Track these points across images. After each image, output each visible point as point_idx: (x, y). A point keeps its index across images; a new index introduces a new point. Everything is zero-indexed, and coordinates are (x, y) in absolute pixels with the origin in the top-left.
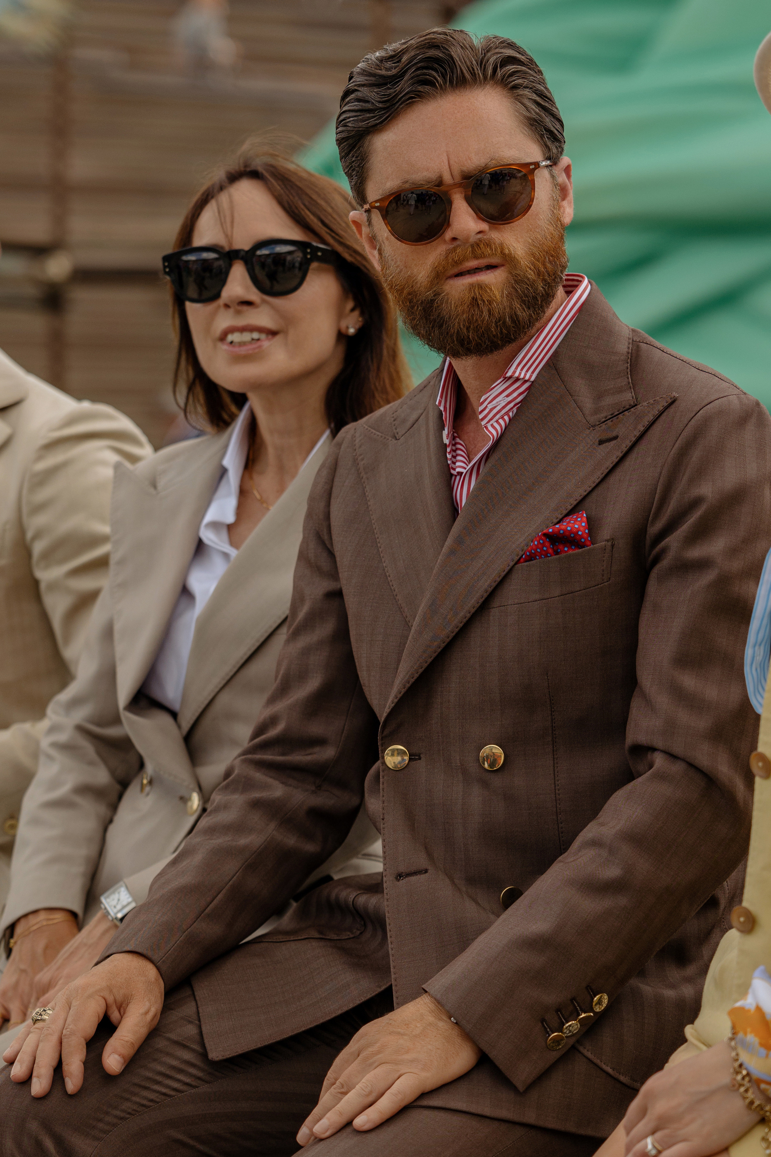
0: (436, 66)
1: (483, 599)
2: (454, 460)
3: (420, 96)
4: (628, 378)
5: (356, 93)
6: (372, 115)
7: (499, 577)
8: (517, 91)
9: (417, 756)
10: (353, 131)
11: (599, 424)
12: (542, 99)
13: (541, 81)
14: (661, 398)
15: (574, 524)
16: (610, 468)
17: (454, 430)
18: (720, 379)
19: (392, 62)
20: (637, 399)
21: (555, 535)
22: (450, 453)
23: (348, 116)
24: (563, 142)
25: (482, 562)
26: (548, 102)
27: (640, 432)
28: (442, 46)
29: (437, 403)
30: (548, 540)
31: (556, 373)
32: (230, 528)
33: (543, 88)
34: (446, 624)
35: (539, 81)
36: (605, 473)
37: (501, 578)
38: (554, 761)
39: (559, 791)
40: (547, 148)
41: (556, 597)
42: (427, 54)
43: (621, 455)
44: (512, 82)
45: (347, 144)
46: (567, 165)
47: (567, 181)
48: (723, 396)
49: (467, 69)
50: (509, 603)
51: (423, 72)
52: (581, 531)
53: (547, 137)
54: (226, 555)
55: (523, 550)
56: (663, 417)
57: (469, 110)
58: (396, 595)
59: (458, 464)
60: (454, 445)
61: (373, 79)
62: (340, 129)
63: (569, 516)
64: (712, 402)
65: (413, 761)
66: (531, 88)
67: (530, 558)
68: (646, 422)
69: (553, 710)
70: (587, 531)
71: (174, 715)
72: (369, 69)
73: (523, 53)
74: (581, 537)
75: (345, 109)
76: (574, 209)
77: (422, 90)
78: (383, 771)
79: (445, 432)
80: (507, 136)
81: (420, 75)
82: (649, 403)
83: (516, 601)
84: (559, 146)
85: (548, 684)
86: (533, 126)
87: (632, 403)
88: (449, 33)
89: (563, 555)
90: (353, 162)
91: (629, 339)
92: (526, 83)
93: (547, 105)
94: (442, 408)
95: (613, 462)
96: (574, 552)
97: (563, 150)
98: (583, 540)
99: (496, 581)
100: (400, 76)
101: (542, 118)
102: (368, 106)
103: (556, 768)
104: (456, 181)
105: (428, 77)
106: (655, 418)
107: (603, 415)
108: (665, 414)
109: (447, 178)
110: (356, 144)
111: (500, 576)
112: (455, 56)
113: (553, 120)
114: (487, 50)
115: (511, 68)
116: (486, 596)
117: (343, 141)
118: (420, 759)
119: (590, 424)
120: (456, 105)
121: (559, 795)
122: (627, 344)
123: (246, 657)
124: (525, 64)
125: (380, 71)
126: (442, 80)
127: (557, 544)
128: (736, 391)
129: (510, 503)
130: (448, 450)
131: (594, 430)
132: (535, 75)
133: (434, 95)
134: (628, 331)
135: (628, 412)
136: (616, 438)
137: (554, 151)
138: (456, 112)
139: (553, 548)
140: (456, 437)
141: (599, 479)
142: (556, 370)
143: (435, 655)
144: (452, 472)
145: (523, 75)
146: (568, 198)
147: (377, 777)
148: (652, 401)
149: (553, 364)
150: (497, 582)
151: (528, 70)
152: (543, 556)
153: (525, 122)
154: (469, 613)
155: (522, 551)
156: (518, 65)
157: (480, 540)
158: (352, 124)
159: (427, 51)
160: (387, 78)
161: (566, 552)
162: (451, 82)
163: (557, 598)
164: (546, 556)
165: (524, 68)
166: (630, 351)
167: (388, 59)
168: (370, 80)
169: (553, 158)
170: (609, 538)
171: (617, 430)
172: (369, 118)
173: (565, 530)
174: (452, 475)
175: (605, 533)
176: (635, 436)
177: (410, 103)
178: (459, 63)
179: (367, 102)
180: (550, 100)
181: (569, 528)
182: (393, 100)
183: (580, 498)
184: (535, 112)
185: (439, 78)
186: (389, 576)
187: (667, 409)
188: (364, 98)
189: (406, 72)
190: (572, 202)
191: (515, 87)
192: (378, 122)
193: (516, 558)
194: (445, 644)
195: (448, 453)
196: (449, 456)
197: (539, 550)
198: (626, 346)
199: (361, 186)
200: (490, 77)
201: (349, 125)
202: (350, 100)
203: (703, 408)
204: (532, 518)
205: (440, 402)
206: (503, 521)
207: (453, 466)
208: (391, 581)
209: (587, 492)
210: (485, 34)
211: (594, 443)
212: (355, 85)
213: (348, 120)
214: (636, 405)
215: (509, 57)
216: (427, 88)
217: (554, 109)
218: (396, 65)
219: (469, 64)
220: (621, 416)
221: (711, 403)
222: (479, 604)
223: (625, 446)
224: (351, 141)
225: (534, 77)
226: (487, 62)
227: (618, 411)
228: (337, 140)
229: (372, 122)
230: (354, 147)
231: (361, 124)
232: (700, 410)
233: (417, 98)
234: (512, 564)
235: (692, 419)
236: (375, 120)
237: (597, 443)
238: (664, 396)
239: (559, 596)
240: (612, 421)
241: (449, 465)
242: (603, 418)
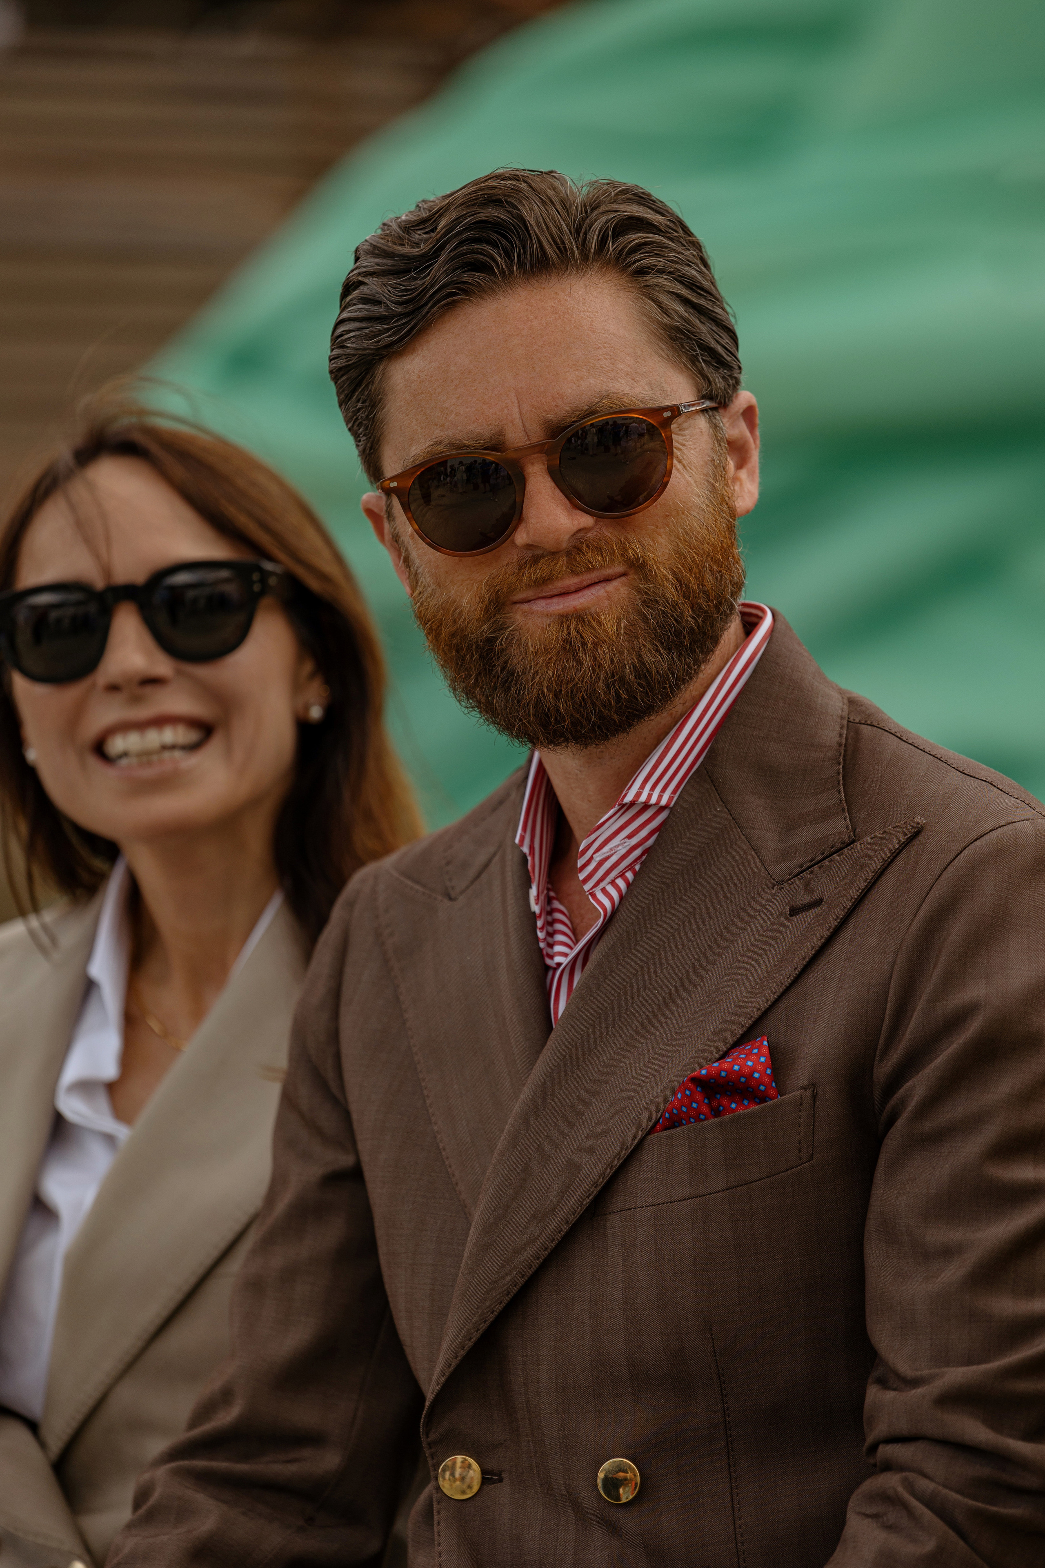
0: (494, 236)
1: (591, 1197)
2: (550, 940)
3: (465, 292)
4: (839, 792)
5: (361, 288)
6: (386, 326)
7: (618, 1159)
8: (645, 278)
9: (495, 1476)
10: (354, 355)
11: (790, 879)
12: (694, 291)
13: (690, 259)
14: (896, 827)
15: (746, 1059)
16: (808, 958)
17: (550, 886)
18: (1001, 790)
19: (422, 231)
20: (854, 830)
21: (712, 1081)
22: (542, 929)
23: (347, 329)
24: (736, 367)
25: (587, 1131)
26: (705, 298)
27: (860, 891)
28: (506, 201)
29: (517, 841)
30: (699, 1089)
31: (713, 788)
32: (111, 1088)
33: (694, 272)
34: (525, 1244)
35: (688, 260)
36: (800, 968)
37: (621, 1160)
38: (731, 1483)
39: (742, 1537)
40: (704, 380)
41: (719, 1192)
42: (479, 215)
43: (827, 934)
44: (635, 262)
45: (347, 379)
46: (745, 406)
47: (748, 434)
48: (1005, 822)
49: (551, 241)
50: (638, 1205)
51: (471, 248)
52: (758, 1072)
53: (704, 361)
54: (109, 1139)
55: (660, 1110)
56: (899, 862)
57: (556, 313)
58: (457, 1184)
59: (558, 948)
60: (550, 913)
61: (389, 262)
62: (336, 352)
63: (740, 1046)
64: (985, 834)
65: (490, 1484)
66: (670, 273)
67: (673, 1122)
68: (869, 873)
69: (725, 1392)
70: (769, 1071)
71: (33, 1426)
72: (383, 244)
73: (660, 209)
74: (759, 1082)
75: (345, 315)
76: (760, 484)
77: (469, 279)
78: (439, 1503)
79: (533, 892)
80: (628, 358)
81: (466, 254)
82: (874, 837)
83: (650, 1200)
84: (729, 376)
85: (714, 1347)
86: (675, 340)
87: (846, 838)
88: (524, 176)
89: (727, 1117)
90: (359, 410)
91: (842, 718)
92: (661, 264)
93: (702, 302)
94: (526, 849)
95: (814, 947)
96: (746, 1111)
97: (737, 382)
98: (762, 1088)
99: (612, 1166)
100: (435, 253)
101: (693, 326)
102: (380, 310)
103: (735, 1496)
104: (534, 440)
105: (479, 256)
106: (886, 864)
107: (798, 861)
108: (902, 856)
109: (516, 437)
110: (363, 378)
111: (620, 1156)
112: (528, 218)
113: (714, 328)
114: (592, 206)
115: (636, 238)
116: (596, 1193)
117: (342, 373)
118: (501, 1480)
119: (774, 879)
120: (532, 306)
121: (743, 1543)
122: (837, 728)
123: (158, 1321)
124: (662, 232)
125: (400, 248)
126: (505, 261)
127: (718, 1096)
128: (1030, 813)
129: (636, 1024)
130: (539, 924)
131: (781, 889)
132: (680, 249)
133: (493, 289)
134: (841, 705)
135: (839, 856)
136: (818, 902)
137: (720, 383)
138: (531, 317)
139: (710, 1104)
140: (553, 898)
141: (791, 979)
142: (712, 781)
143: (508, 1298)
144: (548, 961)
145: (658, 250)
146: (749, 465)
147: (428, 1513)
148: (879, 834)
149: (707, 772)
150: (614, 1169)
151: (666, 241)
152: (692, 1120)
153: (661, 334)
154: (567, 1223)
155: (658, 1112)
156: (648, 233)
157: (583, 1091)
158: (352, 343)
159: (479, 210)
160: (413, 259)
161: (733, 1111)
162: (521, 264)
163: (720, 1194)
164: (698, 1120)
165: (658, 238)
166: (844, 741)
167: (418, 225)
168: (384, 265)
169: (717, 396)
170: (806, 1083)
171: (820, 889)
172: (380, 333)
173: (730, 1072)
174: (547, 968)
175: (801, 1075)
176: (852, 898)
177: (448, 304)
178: (537, 230)
179: (379, 303)
180: (711, 294)
181: (736, 1068)
182: (418, 300)
183: (758, 1014)
184: (681, 317)
185: (499, 258)
186: (444, 1149)
187: (905, 846)
188: (374, 296)
189: (442, 248)
190: (757, 471)
191: (642, 272)
192: (394, 338)
193: (648, 1125)
194: (526, 1278)
195: (540, 929)
196: (541, 935)
197: (684, 1109)
198: (835, 733)
199: (372, 453)
200: (594, 253)
201: (348, 345)
202: (351, 300)
203: (968, 845)
204: (676, 1052)
205: (522, 839)
206: (624, 1058)
207: (549, 951)
208: (447, 1158)
209: (770, 1003)
210: (589, 178)
211: (781, 913)
212: (359, 274)
213: (346, 336)
214: (853, 842)
215: (631, 218)
216: (478, 277)
217: (718, 310)
218: (428, 236)
219: (554, 230)
220: (826, 862)
221: (983, 836)
222: (584, 1207)
223: (834, 916)
224: (353, 374)
225: (679, 253)
226: (590, 228)
227: (822, 854)
228: (331, 372)
229: (385, 338)
230: (359, 384)
231: (366, 343)
232: (964, 849)
233: (461, 295)
234: (640, 1135)
235: (948, 865)
236: (390, 336)
237: (786, 913)
238: (900, 823)
239: (723, 1191)
240: (812, 872)
241: (541, 950)
242: (795, 868)
